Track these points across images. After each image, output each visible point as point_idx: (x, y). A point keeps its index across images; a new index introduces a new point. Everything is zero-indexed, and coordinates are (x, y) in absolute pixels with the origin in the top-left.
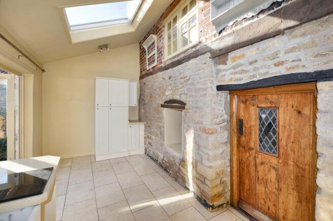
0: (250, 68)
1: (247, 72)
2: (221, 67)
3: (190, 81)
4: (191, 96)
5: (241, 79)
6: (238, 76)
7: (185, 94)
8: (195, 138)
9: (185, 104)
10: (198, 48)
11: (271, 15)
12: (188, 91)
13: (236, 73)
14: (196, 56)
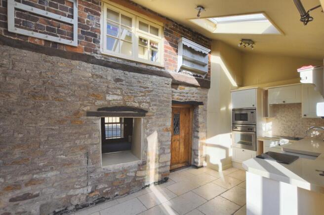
0: (186, 95)
1: (185, 96)
2: (174, 90)
3: (154, 93)
4: (155, 105)
5: (182, 99)
6: (181, 98)
7: (147, 102)
9: (146, 112)
10: (163, 70)
11: (196, 79)
12: (151, 101)
13: (180, 96)
14: (160, 76)
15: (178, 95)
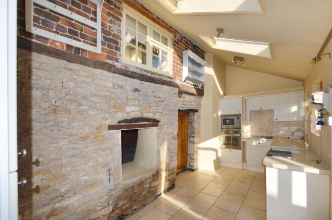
0: (187, 103)
2: (179, 99)
3: (165, 103)
4: (166, 115)
6: (183, 106)
7: (160, 112)
8: (168, 146)
9: (159, 121)
10: (172, 80)
11: (195, 88)
12: (163, 110)
14: (169, 86)
15: (181, 104)
